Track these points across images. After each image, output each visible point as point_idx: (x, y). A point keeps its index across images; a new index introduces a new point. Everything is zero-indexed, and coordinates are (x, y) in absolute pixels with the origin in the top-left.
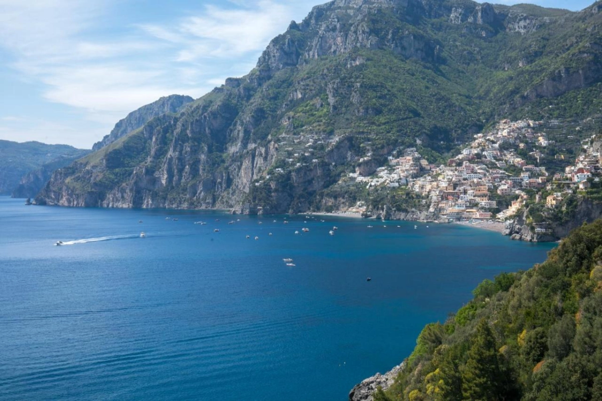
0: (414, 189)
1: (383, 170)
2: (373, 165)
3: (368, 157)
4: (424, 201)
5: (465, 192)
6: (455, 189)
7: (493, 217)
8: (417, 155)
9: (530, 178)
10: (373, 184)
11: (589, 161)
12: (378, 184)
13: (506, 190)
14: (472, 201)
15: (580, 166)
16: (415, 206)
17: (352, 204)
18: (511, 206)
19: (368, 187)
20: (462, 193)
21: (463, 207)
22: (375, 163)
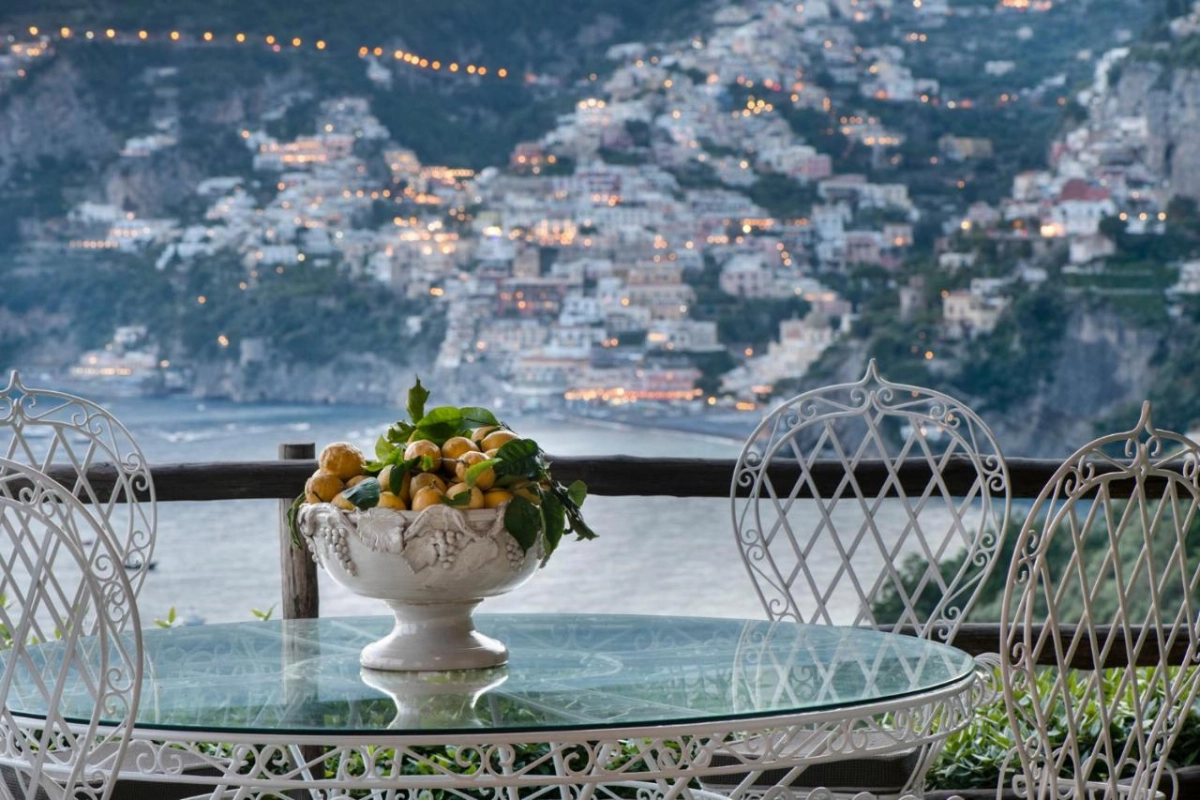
0: (369, 271)
1: (230, 192)
2: (184, 168)
3: (164, 132)
4: (414, 324)
5: (589, 285)
6: (544, 269)
7: (709, 385)
8: (372, 129)
9: (847, 227)
10: (186, 250)
11: (1107, 153)
12: (210, 250)
13: (754, 276)
14: (615, 321)
15: (1072, 170)
16: (376, 346)
17: (95, 337)
18: (778, 339)
19: (161, 264)
20: (571, 287)
21: (580, 345)
22: (190, 161)
